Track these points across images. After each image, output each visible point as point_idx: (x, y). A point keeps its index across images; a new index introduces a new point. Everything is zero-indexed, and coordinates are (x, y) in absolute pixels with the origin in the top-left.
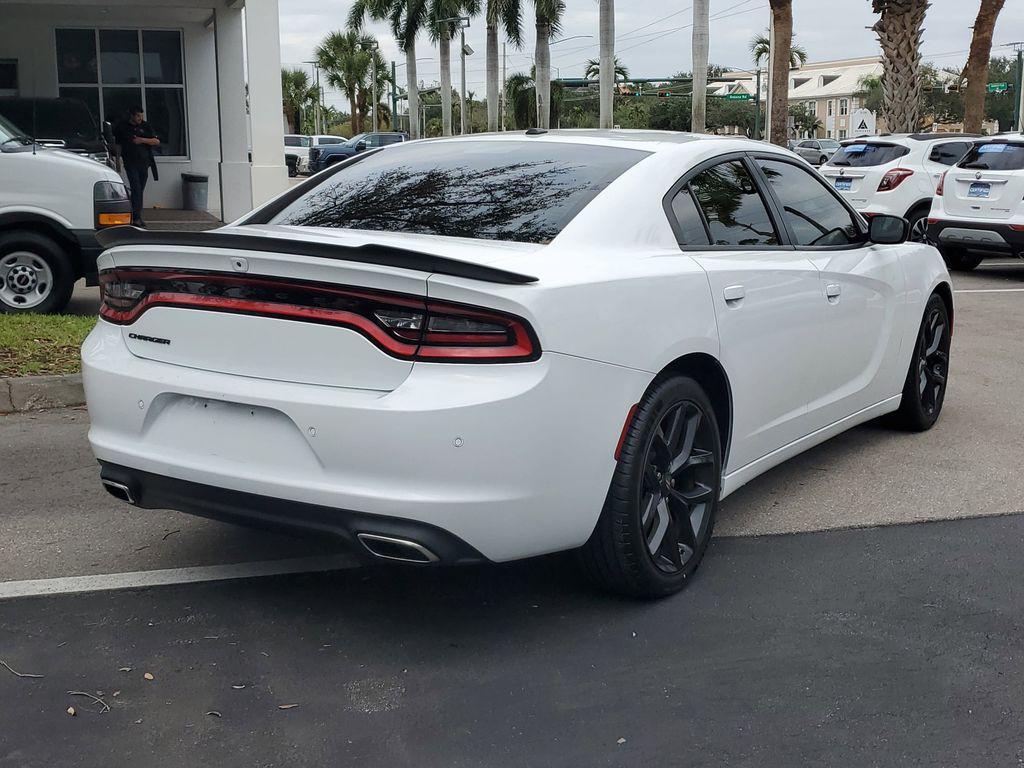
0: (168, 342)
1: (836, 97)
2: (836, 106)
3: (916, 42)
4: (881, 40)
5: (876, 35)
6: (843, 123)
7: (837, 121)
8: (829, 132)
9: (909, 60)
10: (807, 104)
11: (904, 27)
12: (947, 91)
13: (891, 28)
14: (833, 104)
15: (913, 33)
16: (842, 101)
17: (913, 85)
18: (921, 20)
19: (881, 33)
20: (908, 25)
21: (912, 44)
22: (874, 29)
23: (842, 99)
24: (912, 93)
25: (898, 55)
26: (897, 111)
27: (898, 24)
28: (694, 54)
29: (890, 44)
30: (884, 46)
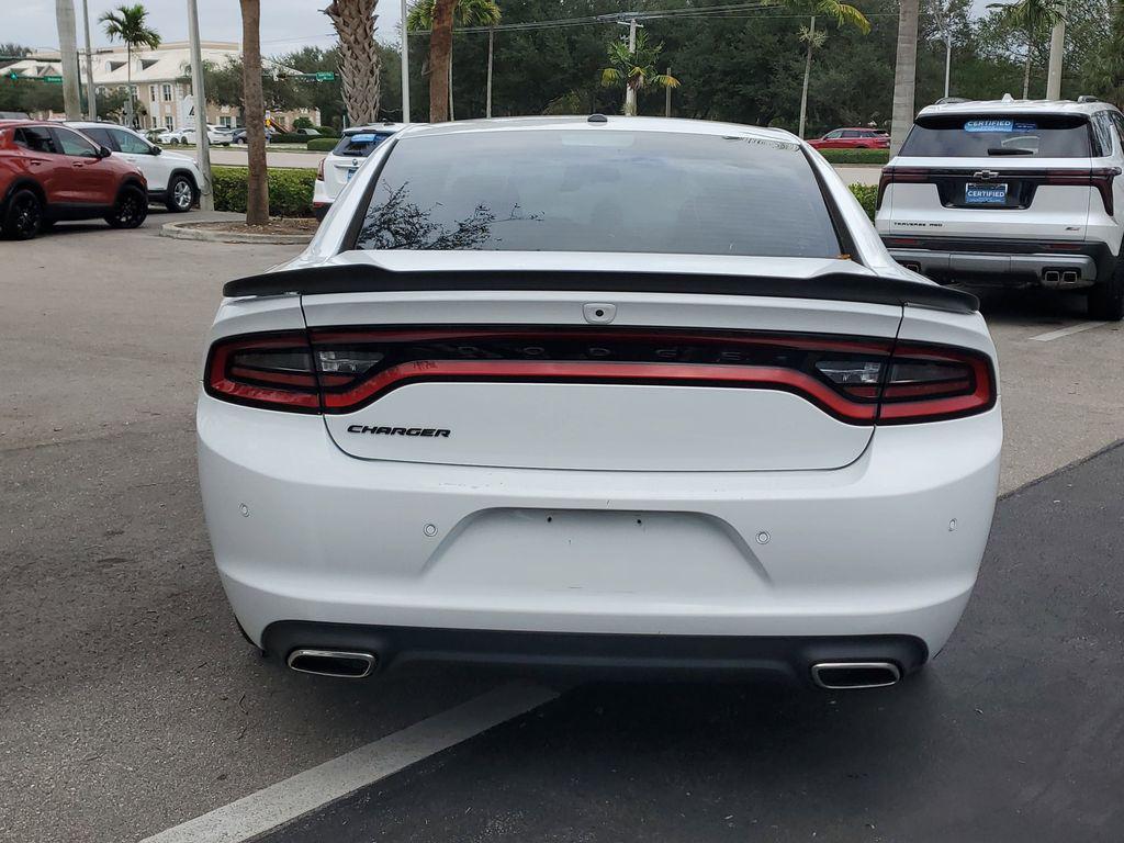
0: (446, 433)
1: (158, 82)
2: (159, 92)
3: (371, 27)
4: (336, 25)
5: (329, 20)
6: (168, 110)
7: (162, 107)
8: (155, 119)
9: (367, 46)
10: (127, 89)
11: (359, 12)
12: (276, 79)
13: (346, 12)
14: (156, 90)
15: (368, 19)
16: (165, 87)
17: (372, 72)
18: (374, 6)
19: (335, 17)
20: (363, 10)
21: (368, 31)
22: (327, 12)
23: (165, 84)
24: (372, 80)
25: (356, 40)
26: (360, 99)
27: (354, 9)
28: (60, 31)
29: (346, 29)
30: (340, 31)
